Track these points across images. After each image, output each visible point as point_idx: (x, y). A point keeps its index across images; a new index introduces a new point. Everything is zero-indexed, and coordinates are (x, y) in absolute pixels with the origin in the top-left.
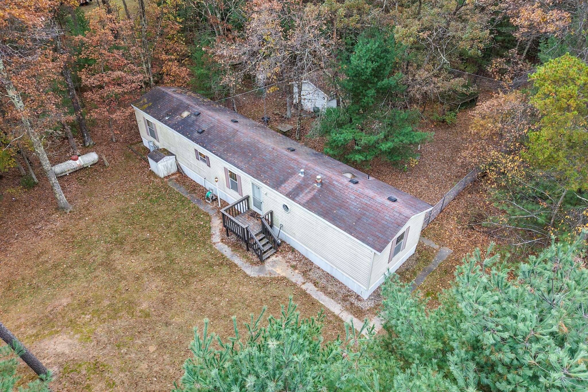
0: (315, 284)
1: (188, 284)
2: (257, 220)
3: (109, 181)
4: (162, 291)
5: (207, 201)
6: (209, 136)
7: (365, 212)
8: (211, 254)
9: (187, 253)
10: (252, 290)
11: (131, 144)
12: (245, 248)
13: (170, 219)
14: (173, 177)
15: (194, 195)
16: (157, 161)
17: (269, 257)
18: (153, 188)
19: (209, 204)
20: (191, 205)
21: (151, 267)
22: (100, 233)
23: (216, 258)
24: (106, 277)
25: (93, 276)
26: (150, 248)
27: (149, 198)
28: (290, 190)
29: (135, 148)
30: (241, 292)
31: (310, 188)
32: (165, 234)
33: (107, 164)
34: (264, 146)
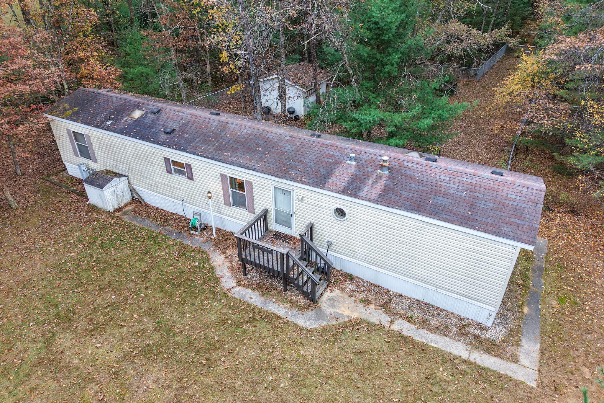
0: (409, 320)
1: (210, 363)
2: (287, 242)
3: (23, 229)
4: (169, 387)
5: (192, 232)
6: (185, 136)
7: (475, 194)
8: (231, 307)
9: (190, 312)
10: (321, 350)
11: (48, 176)
12: (280, 286)
13: (143, 267)
14: (127, 209)
15: (169, 228)
16: (101, 186)
17: (322, 294)
18: (101, 229)
19: (197, 236)
20: (169, 242)
21: (135, 348)
22: (24, 311)
23: (240, 311)
24: (53, 386)
25: (27, 388)
26: (123, 317)
27: (99, 242)
28: (345, 184)
29: (55, 179)
30: (305, 357)
31: (374, 177)
32: (142, 290)
33: (14, 204)
34: (276, 136)
